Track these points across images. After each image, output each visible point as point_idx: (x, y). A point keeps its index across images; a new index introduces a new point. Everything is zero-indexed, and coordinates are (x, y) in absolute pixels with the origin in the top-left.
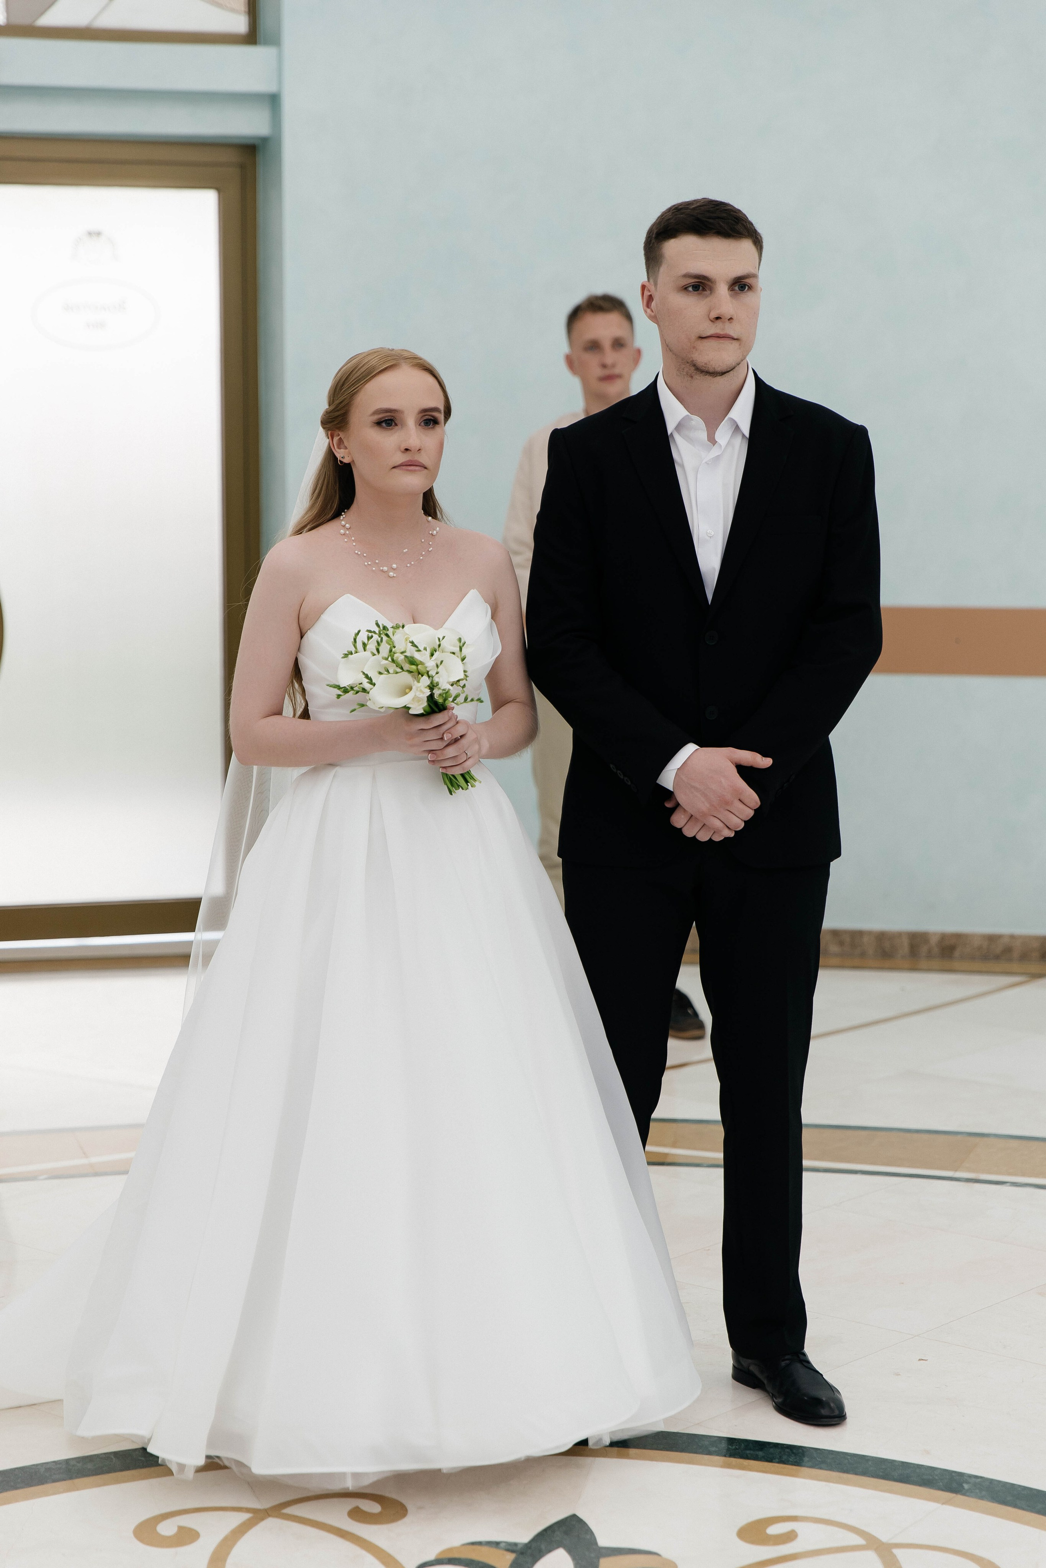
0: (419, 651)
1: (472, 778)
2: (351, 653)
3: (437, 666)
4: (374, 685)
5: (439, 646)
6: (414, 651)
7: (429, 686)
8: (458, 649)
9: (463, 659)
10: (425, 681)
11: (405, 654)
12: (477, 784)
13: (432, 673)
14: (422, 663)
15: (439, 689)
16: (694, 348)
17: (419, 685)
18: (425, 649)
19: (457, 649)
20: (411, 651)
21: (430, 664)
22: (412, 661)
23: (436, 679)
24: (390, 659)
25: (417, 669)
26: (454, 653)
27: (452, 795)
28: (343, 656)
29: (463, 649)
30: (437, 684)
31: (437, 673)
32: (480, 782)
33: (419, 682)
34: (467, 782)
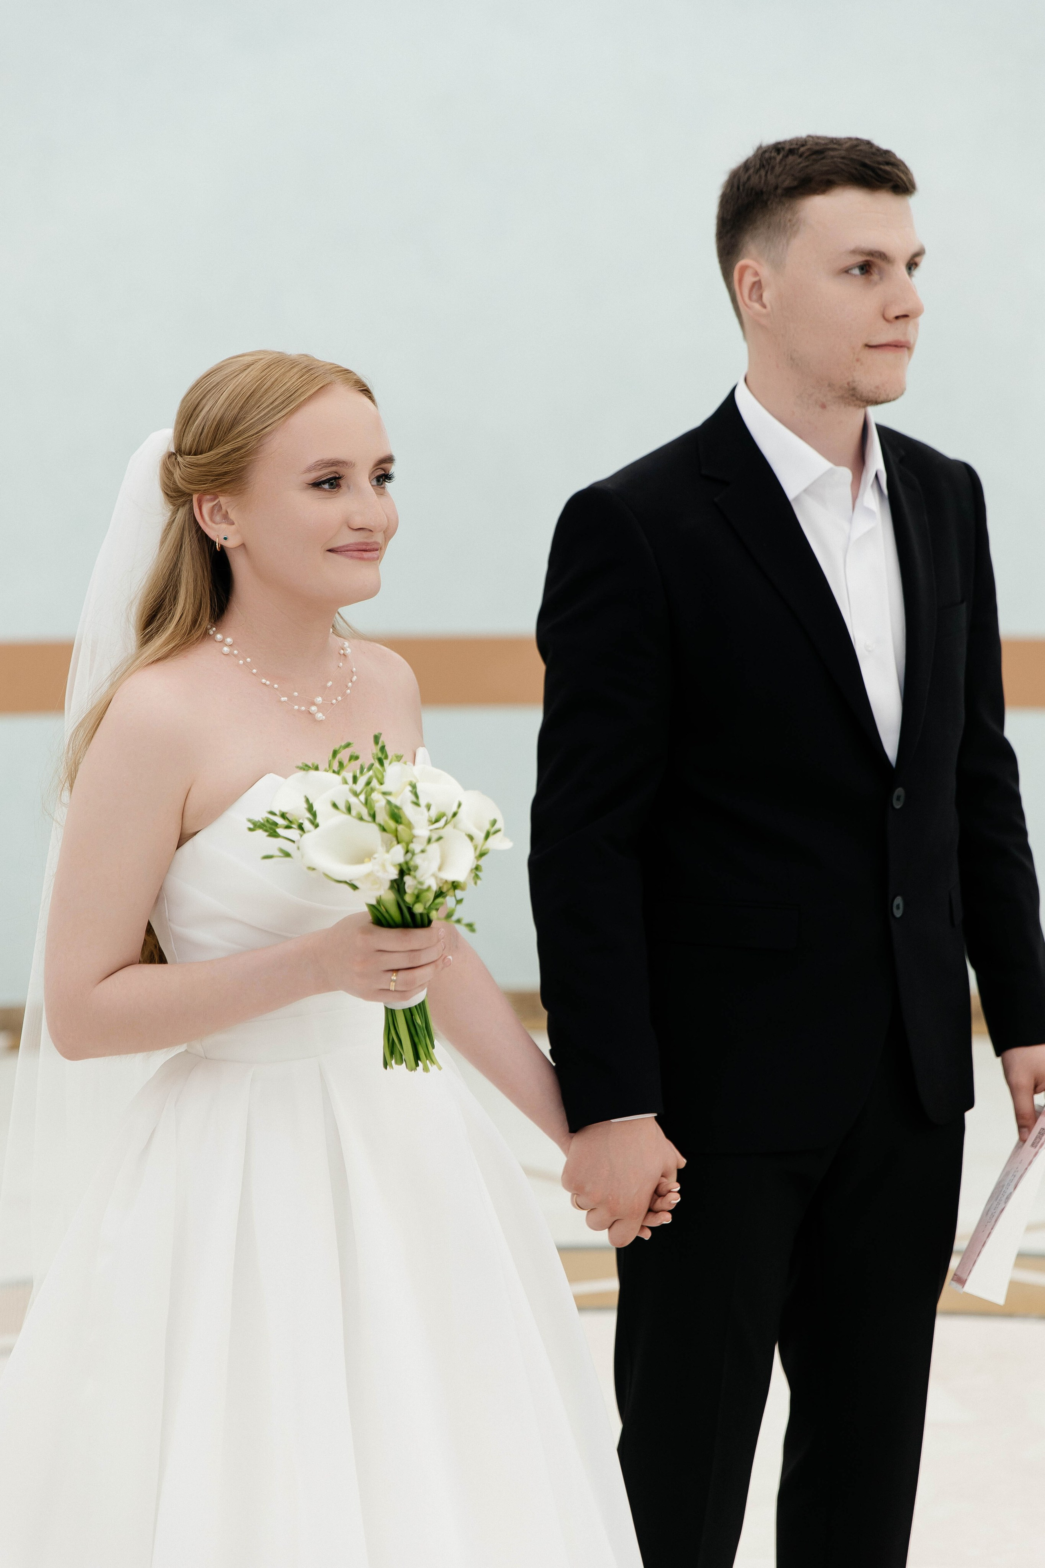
0: (417, 804)
1: (429, 1056)
2: (317, 769)
3: (429, 841)
4: (317, 826)
5: (455, 815)
6: (409, 801)
7: (400, 865)
8: (483, 835)
9: (482, 855)
10: (397, 854)
11: (389, 798)
12: (433, 1068)
13: (416, 847)
14: (410, 826)
15: (415, 877)
16: (858, 360)
17: (387, 856)
18: (429, 807)
19: (480, 835)
20: (403, 800)
21: (422, 830)
22: (396, 815)
23: (418, 860)
24: (362, 797)
25: (396, 830)
26: (471, 838)
27: (386, 1068)
28: (301, 765)
29: (491, 838)
30: (416, 868)
31: (423, 851)
32: (440, 1068)
33: (388, 851)
34: (417, 1057)
